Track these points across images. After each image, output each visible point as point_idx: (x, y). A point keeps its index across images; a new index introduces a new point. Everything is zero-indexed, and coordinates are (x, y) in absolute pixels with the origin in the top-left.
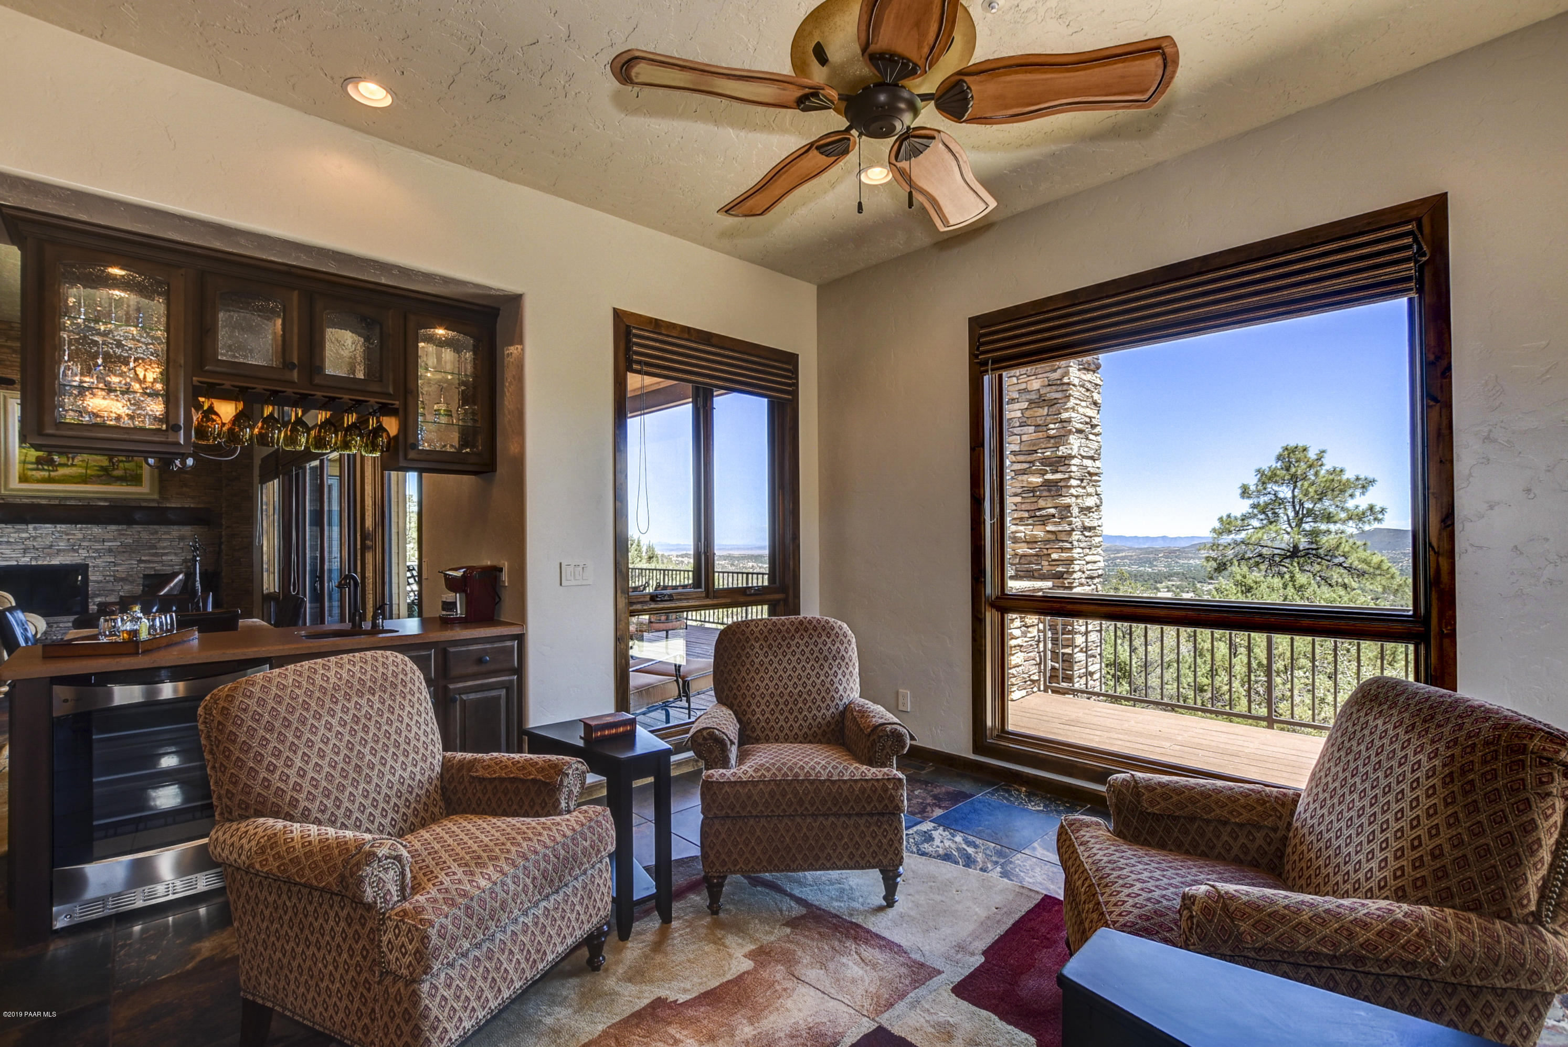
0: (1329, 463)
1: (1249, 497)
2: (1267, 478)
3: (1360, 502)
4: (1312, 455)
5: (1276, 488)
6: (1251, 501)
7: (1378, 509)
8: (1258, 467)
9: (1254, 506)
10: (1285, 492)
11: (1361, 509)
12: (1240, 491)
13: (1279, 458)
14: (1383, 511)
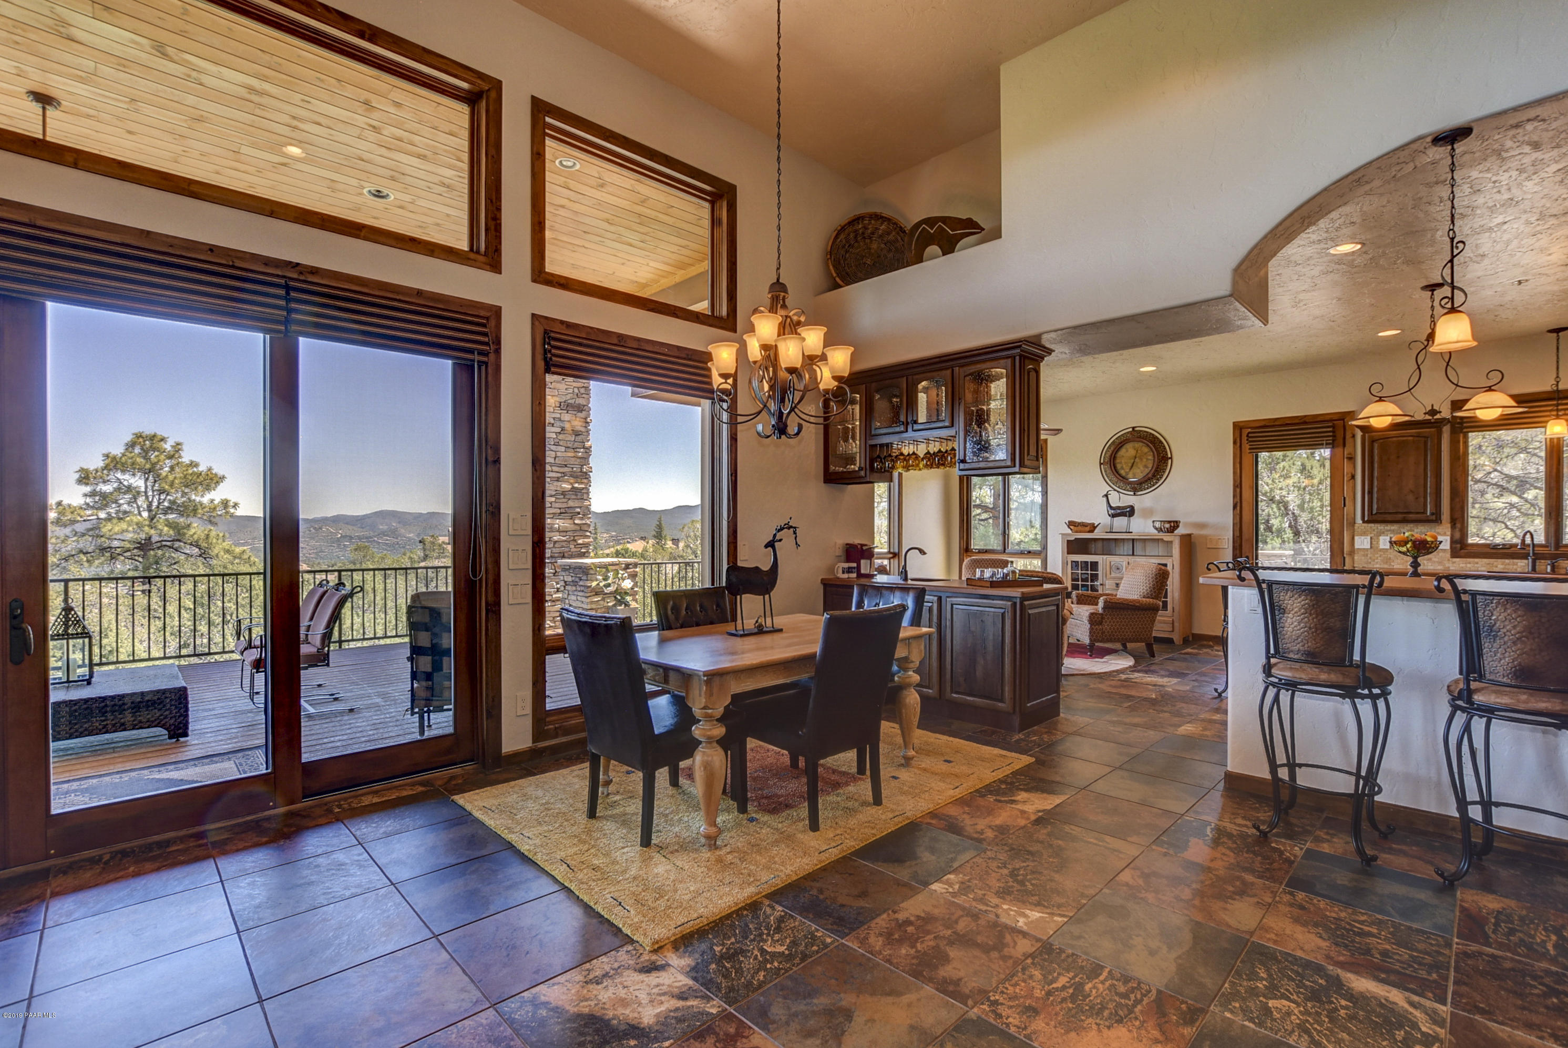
0: (186, 458)
1: (87, 484)
2: (113, 464)
3: (216, 495)
4: (168, 446)
5: (119, 475)
6: (88, 489)
7: (231, 504)
8: (105, 452)
9: (93, 494)
10: (138, 482)
11: (216, 502)
12: (77, 476)
13: (131, 445)
14: (235, 505)
